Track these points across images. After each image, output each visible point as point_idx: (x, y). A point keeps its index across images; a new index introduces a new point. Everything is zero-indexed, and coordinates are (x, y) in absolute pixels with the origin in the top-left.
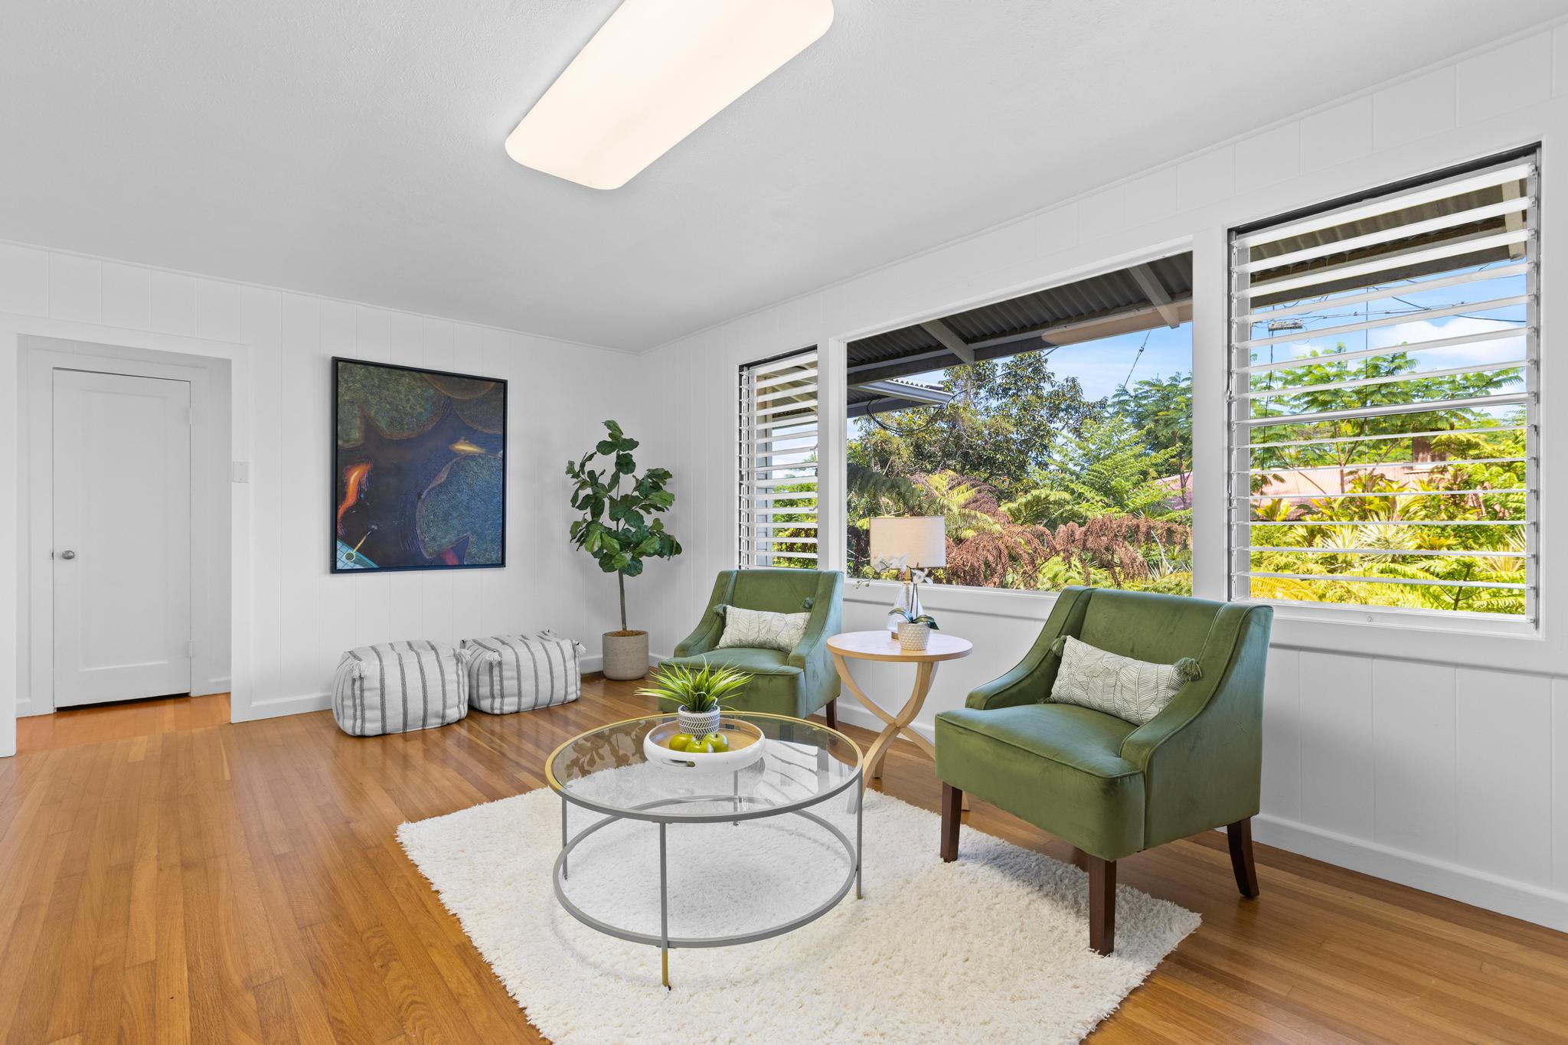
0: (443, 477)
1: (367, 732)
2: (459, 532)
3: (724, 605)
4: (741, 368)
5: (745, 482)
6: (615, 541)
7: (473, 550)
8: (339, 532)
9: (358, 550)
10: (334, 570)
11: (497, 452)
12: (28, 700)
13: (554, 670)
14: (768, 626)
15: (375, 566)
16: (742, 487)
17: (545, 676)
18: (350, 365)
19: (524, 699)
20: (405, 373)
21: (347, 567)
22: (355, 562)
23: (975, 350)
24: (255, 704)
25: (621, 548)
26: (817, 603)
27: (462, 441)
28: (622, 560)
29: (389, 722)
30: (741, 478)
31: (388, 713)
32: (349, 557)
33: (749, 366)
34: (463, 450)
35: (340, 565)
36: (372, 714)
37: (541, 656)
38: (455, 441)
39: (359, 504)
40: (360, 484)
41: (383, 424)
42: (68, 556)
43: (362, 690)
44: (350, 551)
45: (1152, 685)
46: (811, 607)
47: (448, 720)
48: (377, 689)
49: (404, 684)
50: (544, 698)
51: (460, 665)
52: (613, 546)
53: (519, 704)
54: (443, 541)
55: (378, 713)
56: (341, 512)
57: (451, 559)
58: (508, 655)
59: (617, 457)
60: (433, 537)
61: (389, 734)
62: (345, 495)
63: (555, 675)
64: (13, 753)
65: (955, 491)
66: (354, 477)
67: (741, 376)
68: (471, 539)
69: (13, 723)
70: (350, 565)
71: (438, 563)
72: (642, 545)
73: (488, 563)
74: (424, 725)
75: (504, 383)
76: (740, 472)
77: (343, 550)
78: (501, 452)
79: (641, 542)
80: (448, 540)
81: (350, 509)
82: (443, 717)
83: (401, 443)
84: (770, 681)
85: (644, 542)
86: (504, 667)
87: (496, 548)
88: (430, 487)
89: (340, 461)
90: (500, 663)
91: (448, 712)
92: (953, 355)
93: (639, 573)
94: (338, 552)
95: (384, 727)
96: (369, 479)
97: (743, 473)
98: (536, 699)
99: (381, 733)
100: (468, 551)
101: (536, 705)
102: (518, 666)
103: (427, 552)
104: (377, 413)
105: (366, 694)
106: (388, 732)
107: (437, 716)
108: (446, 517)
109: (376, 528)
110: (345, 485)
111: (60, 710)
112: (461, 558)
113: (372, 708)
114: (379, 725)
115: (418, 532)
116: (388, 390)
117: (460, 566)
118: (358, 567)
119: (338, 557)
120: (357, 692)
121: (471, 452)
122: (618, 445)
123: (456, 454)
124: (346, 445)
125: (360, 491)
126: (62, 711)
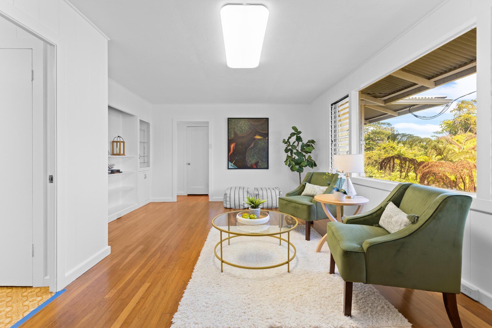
0: (252, 145)
1: (227, 207)
2: (256, 159)
3: (306, 182)
4: (332, 105)
5: (334, 143)
6: (293, 162)
7: (260, 164)
8: (229, 159)
9: (233, 164)
10: (228, 168)
11: (266, 138)
12: (183, 192)
13: (273, 198)
14: (314, 190)
15: (237, 168)
16: (332, 145)
17: (270, 199)
18: (231, 119)
19: (264, 205)
20: (243, 119)
21: (231, 168)
22: (232, 167)
23: (434, 81)
24: (213, 198)
25: (295, 164)
26: (331, 184)
27: (257, 135)
28: (295, 168)
29: (231, 205)
30: (332, 142)
31: (231, 203)
32: (231, 165)
33: (335, 103)
34: (257, 138)
35: (229, 167)
36: (228, 203)
37: (269, 194)
38: (255, 135)
39: (233, 153)
40: (233, 148)
41: (238, 133)
42: (189, 164)
43: (226, 197)
44: (231, 164)
45: (399, 223)
46: (329, 185)
47: (245, 207)
48: (229, 197)
49: (235, 197)
50: (270, 205)
51: (248, 194)
52: (293, 164)
53: (263, 206)
54: (252, 162)
55: (229, 203)
56: (230, 154)
57: (255, 167)
58: (260, 193)
59: (296, 137)
60: (251, 161)
61: (232, 208)
62: (230, 150)
63: (273, 199)
64: (176, 201)
65: (469, 142)
66: (232, 146)
67: (332, 108)
68: (259, 161)
69: (176, 196)
70: (231, 167)
71: (251, 168)
72: (302, 164)
73: (264, 168)
74: (239, 207)
75: (268, 119)
76: (332, 140)
77: (230, 164)
78: (267, 138)
79: (301, 163)
80: (253, 162)
81: (231, 154)
82: (244, 206)
83: (242, 137)
84: (302, 206)
85: (302, 163)
86: (259, 196)
87: (266, 164)
88: (249, 148)
89: (230, 142)
90: (258, 194)
91: (245, 205)
92: (422, 86)
93: (302, 172)
94: (229, 164)
95: (230, 206)
96: (235, 146)
97: (333, 140)
98: (268, 205)
99: (230, 208)
100: (259, 164)
101: (268, 207)
102: (263, 196)
103: (248, 164)
104: (237, 130)
105: (227, 198)
106: (231, 208)
107: (242, 206)
108: (253, 156)
109: (237, 158)
110: (230, 148)
111: (188, 195)
112: (257, 166)
113: (228, 201)
114: (229, 206)
115: (246, 159)
116: (239, 124)
117: (257, 168)
118: (233, 168)
119: (229, 165)
120: (225, 197)
121: (259, 138)
122: (296, 133)
123: (255, 139)
124: (231, 139)
125: (233, 149)
126: (189, 195)
